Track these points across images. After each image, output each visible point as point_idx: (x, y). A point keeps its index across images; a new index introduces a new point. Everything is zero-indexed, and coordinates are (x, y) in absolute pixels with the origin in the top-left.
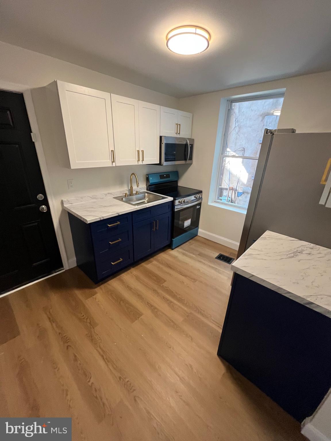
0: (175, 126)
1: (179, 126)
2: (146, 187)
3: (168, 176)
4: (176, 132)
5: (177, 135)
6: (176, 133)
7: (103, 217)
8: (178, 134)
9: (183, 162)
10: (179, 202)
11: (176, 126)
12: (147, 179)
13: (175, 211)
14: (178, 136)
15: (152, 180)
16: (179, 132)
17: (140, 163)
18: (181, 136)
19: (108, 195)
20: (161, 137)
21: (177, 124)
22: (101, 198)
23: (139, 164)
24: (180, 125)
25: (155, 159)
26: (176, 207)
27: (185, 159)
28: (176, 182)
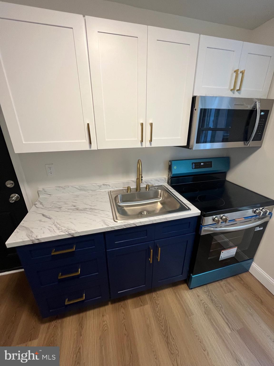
0: (232, 75)
1: (240, 75)
2: (167, 178)
3: (208, 164)
4: (232, 88)
5: (234, 93)
6: (231, 90)
7: (38, 239)
8: (236, 91)
9: (240, 144)
10: (214, 220)
11: (235, 74)
12: (170, 168)
13: (202, 234)
14: (237, 95)
15: (178, 170)
16: (238, 88)
17: (146, 144)
18: (244, 94)
19: (102, 186)
20: (194, 98)
21: (236, 72)
22: (92, 190)
23: (144, 146)
24: (243, 73)
25: (179, 138)
26: (204, 228)
27: (246, 139)
28: (224, 174)
